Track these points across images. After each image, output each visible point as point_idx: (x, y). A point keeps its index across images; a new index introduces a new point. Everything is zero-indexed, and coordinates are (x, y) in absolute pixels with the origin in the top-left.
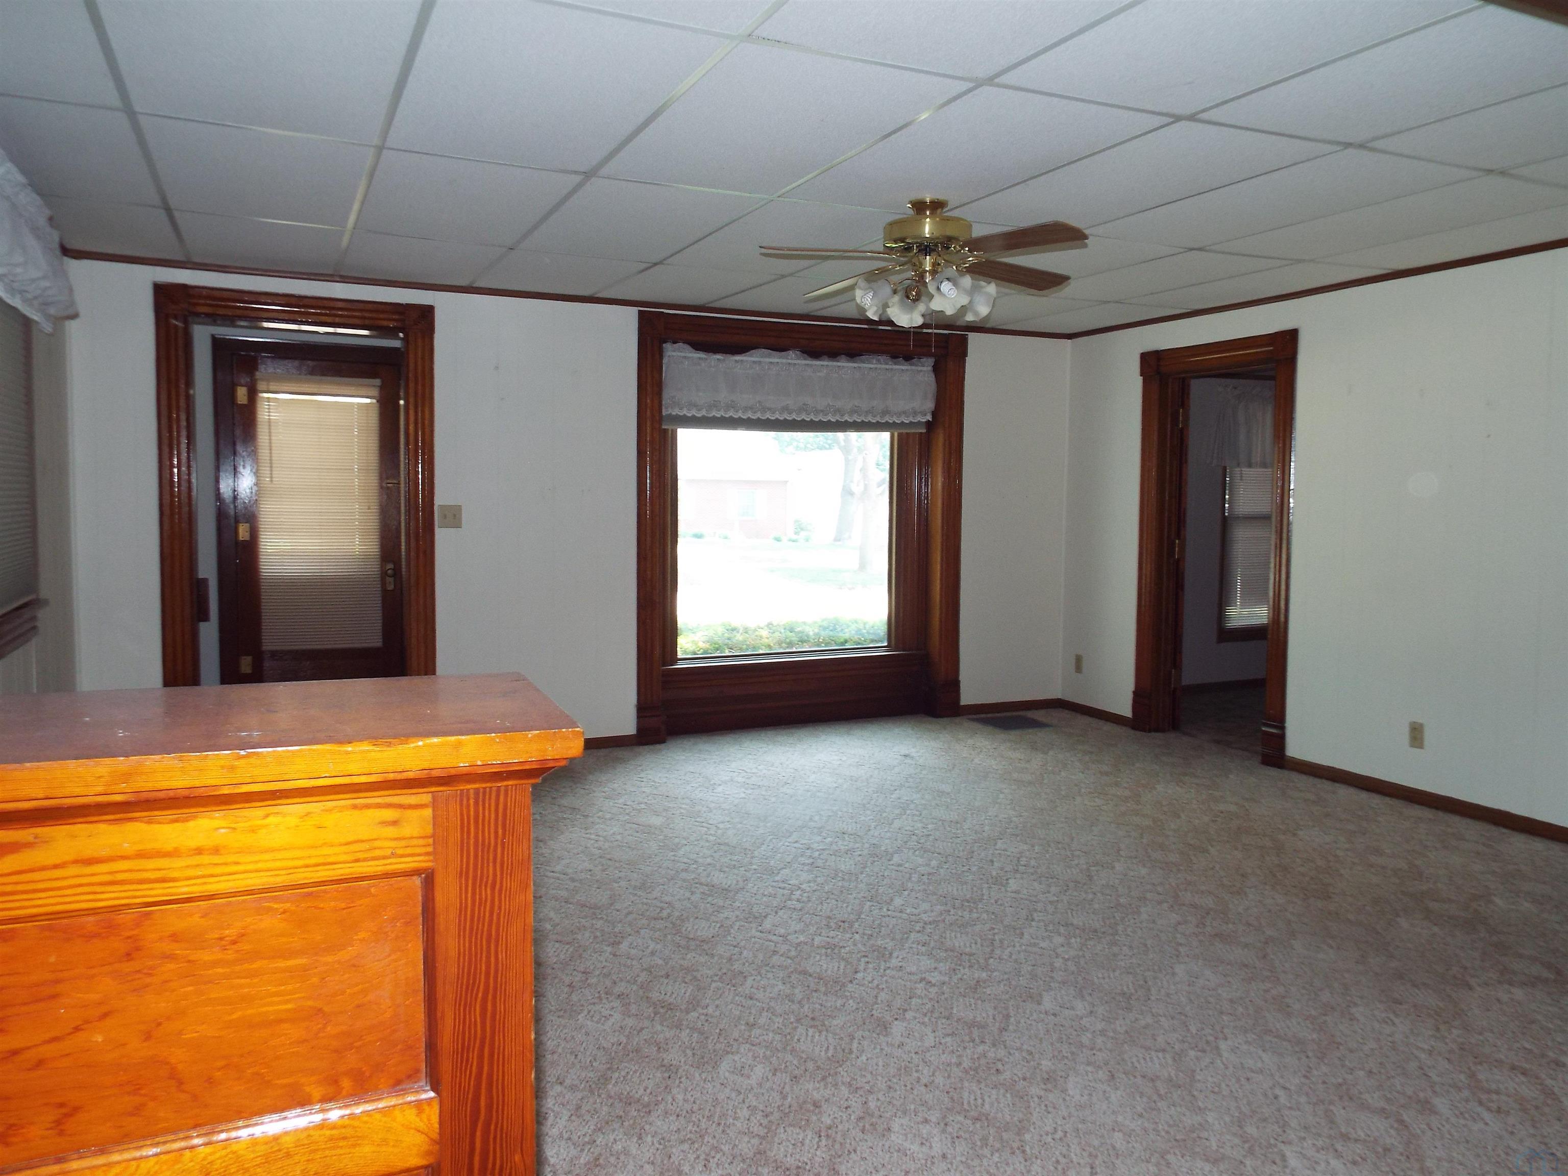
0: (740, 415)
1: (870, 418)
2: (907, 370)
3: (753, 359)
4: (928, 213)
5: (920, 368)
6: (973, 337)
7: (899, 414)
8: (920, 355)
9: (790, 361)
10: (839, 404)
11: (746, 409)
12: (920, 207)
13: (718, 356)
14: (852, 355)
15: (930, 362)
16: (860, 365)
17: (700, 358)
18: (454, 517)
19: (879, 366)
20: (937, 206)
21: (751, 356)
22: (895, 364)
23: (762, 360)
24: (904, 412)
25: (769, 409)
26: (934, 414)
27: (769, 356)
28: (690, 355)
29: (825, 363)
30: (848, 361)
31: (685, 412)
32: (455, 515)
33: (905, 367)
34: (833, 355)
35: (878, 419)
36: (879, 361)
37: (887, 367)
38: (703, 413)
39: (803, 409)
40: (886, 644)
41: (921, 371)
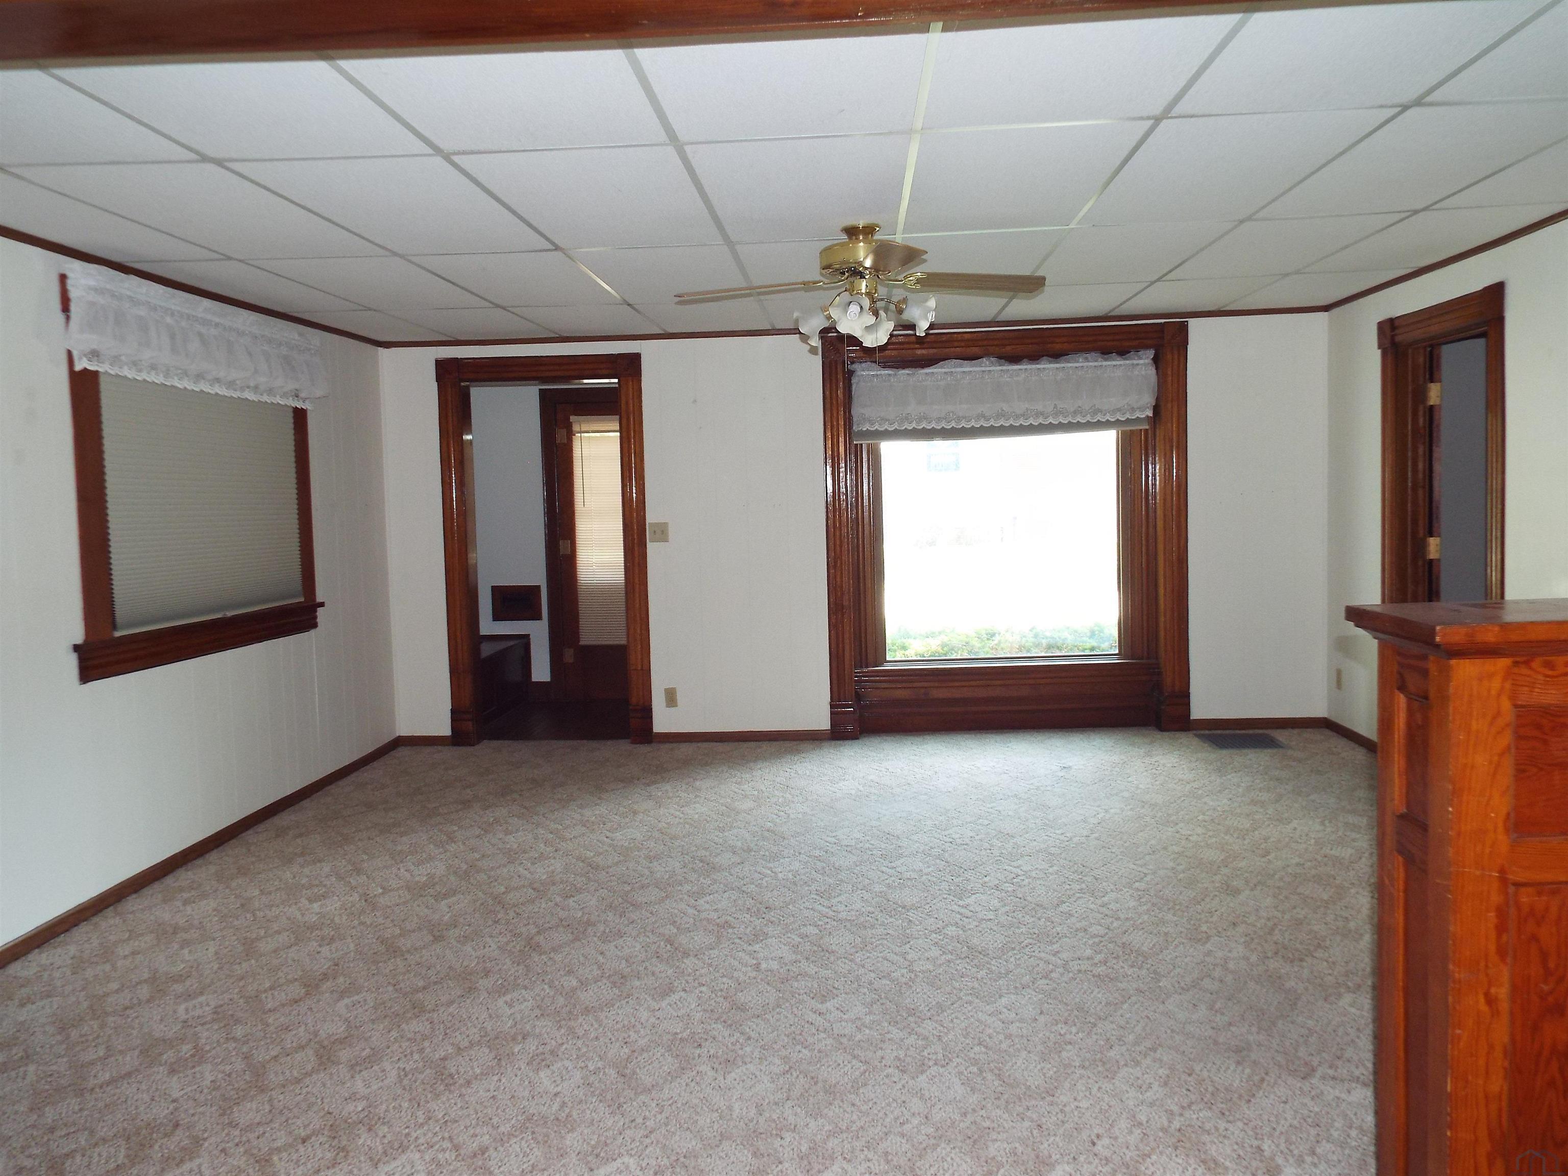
0: (933, 425)
1: (1079, 419)
2: (1121, 365)
3: (943, 370)
4: (861, 238)
5: (1135, 362)
6: (1193, 323)
7: (1114, 412)
8: (1137, 348)
9: (983, 369)
10: (1040, 407)
11: (939, 420)
12: (852, 232)
13: (906, 371)
14: (1056, 356)
15: (1151, 353)
16: (1063, 365)
17: (890, 375)
18: (662, 533)
19: (1086, 364)
20: (869, 230)
21: (942, 367)
22: (1106, 360)
23: (953, 370)
24: (1119, 410)
25: (964, 417)
26: (1156, 409)
27: (961, 366)
28: (879, 373)
29: (1025, 367)
30: (1050, 362)
31: (877, 427)
32: (663, 531)
33: (1119, 362)
34: (1034, 358)
35: (1088, 418)
36: (1086, 359)
37: (1096, 364)
38: (896, 426)
39: (1001, 415)
40: (1117, 652)
41: (1138, 364)
